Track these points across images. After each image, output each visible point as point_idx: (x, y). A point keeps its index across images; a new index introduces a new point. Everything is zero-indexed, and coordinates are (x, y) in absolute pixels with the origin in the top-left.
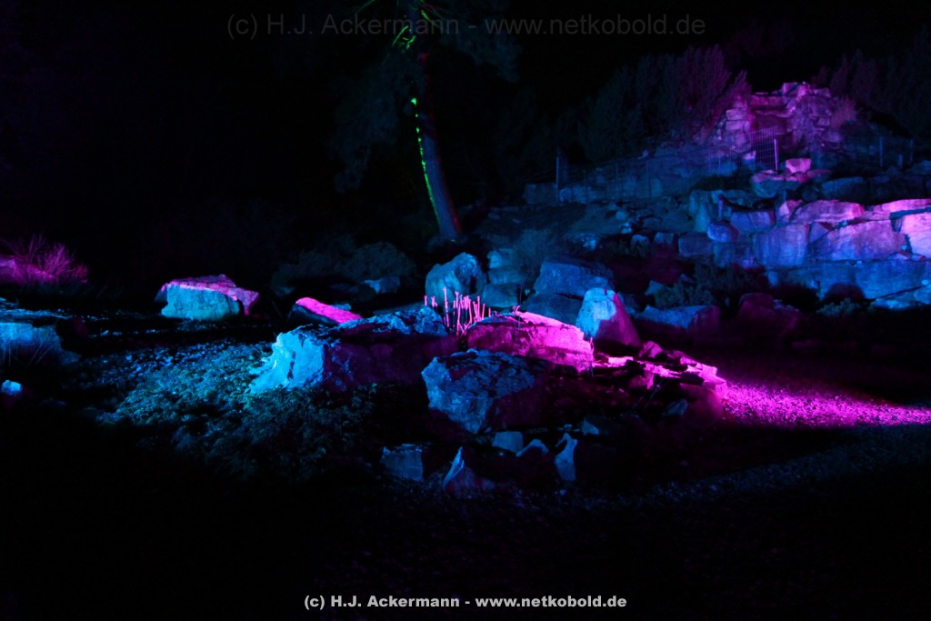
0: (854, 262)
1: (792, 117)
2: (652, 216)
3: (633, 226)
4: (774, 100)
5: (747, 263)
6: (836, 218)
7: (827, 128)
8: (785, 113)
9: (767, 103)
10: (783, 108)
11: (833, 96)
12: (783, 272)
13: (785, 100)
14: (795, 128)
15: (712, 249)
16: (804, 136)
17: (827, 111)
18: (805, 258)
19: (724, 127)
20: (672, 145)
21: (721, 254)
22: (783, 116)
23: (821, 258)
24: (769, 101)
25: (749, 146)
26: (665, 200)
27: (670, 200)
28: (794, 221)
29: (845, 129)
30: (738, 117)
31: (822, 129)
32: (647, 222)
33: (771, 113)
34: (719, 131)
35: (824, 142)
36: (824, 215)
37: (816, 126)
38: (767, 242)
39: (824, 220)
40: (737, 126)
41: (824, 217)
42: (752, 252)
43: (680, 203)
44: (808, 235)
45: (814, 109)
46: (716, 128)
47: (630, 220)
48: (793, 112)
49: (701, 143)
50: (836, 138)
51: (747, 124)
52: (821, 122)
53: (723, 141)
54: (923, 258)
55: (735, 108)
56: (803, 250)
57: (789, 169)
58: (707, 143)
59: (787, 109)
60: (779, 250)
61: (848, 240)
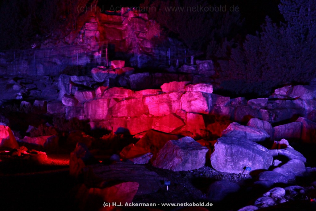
0: (127, 118)
1: (125, 30)
2: (36, 89)
3: (23, 95)
4: (116, 17)
5: (81, 117)
6: (121, 96)
7: (144, 39)
8: (121, 27)
9: (111, 20)
10: (120, 24)
11: (150, 19)
12: (97, 122)
13: (122, 18)
14: (127, 37)
15: (65, 110)
16: (131, 43)
17: (145, 28)
18: (107, 116)
19: (84, 33)
20: (51, 42)
21: (69, 112)
22: (120, 29)
23: (114, 115)
24: (113, 18)
25: (98, 47)
26: (45, 78)
27: (48, 78)
28: (103, 97)
29: (154, 40)
30: (93, 28)
31: (141, 39)
32: (32, 92)
33: (113, 26)
34: (81, 36)
35: (142, 48)
36: (116, 95)
37: (138, 38)
38: (90, 107)
39: (116, 97)
40: (91, 34)
41: (116, 96)
42: (84, 112)
43: (54, 81)
44: (108, 104)
45: (137, 26)
46: (80, 33)
47: (22, 91)
48: (126, 26)
49: (70, 42)
50: (149, 46)
51: (98, 33)
52: (141, 35)
53: (83, 42)
54: (153, 116)
55: (91, 22)
56: (106, 112)
57: (113, 66)
58: (73, 42)
59: (123, 25)
60: (96, 111)
61: (125, 107)
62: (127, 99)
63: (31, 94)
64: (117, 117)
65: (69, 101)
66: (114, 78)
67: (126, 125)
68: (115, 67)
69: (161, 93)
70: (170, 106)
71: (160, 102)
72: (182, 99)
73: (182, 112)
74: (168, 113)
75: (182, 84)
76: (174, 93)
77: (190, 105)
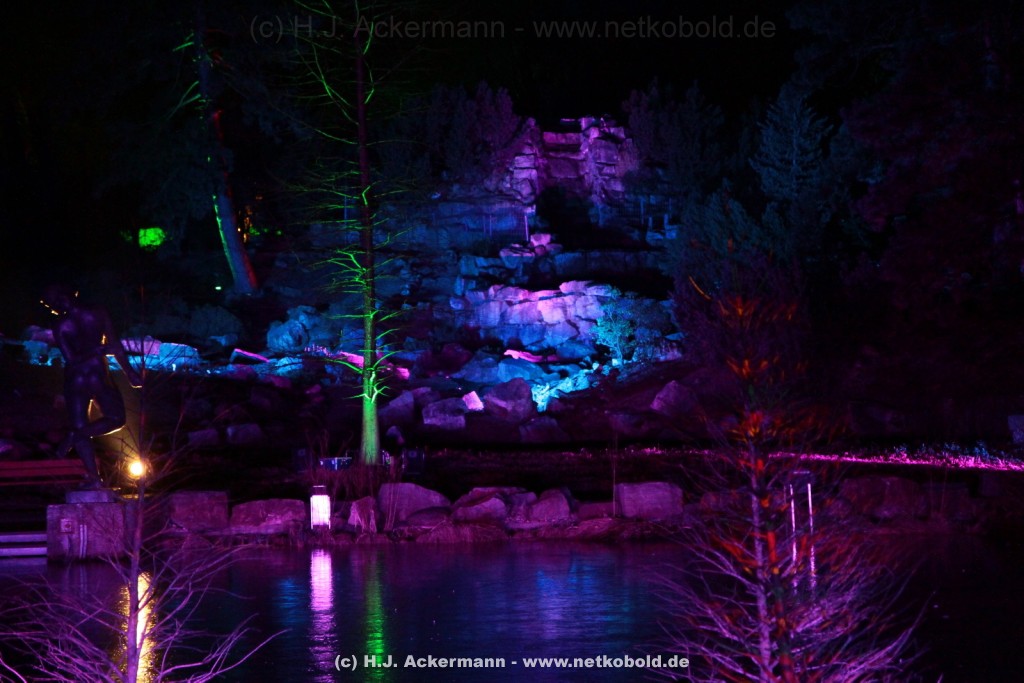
0: (519, 325)
1: (584, 160)
3: (411, 287)
4: (572, 136)
5: (472, 324)
6: (514, 299)
7: (613, 177)
8: (578, 155)
9: (563, 141)
10: (575, 148)
11: (627, 137)
12: (488, 330)
13: (582, 139)
14: (587, 171)
15: (454, 314)
16: (592, 183)
17: (615, 157)
18: (500, 323)
19: (513, 173)
22: (575, 157)
23: (505, 322)
24: (566, 138)
25: (533, 197)
28: (495, 299)
29: (626, 179)
30: (526, 164)
31: (607, 178)
33: (563, 155)
34: (508, 178)
35: (606, 192)
36: (509, 296)
37: (601, 174)
38: (482, 311)
39: (509, 300)
40: (524, 175)
42: (474, 317)
44: (501, 309)
45: (603, 154)
46: (507, 173)
47: (411, 280)
48: (586, 155)
50: (619, 187)
51: (534, 172)
52: (607, 170)
53: (511, 188)
54: (547, 324)
55: (524, 154)
56: (498, 317)
57: (532, 244)
58: (497, 188)
59: (580, 151)
60: (487, 317)
61: (517, 312)
62: (521, 302)
63: (423, 285)
64: (509, 324)
65: (459, 303)
66: (531, 262)
67: (518, 334)
68: (536, 244)
69: (560, 294)
70: (565, 312)
71: (554, 307)
72: (578, 303)
73: (577, 319)
74: (563, 320)
75: (581, 284)
76: (570, 296)
77: (586, 311)
